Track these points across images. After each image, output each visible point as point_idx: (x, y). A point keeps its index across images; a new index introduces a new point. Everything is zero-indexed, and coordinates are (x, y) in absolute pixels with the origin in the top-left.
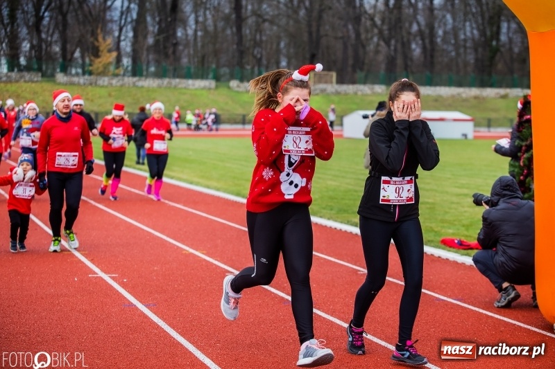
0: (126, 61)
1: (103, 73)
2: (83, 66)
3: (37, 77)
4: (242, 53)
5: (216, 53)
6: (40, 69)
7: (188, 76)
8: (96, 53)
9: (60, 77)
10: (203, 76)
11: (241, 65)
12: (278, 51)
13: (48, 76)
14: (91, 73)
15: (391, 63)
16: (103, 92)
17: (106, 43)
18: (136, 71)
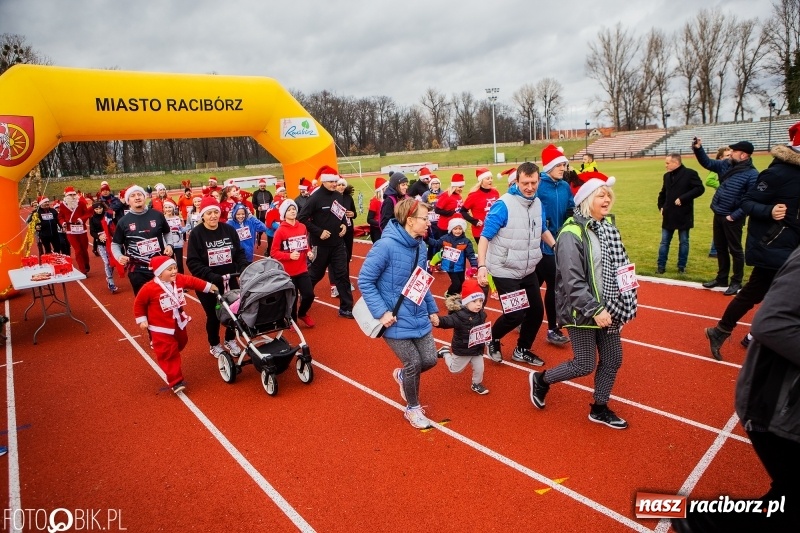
0: (120, 165)
1: (112, 173)
2: (100, 170)
3: (81, 178)
4: (174, 158)
5: (162, 158)
6: (80, 174)
7: (151, 170)
8: (106, 163)
9: (93, 176)
10: (158, 170)
11: (175, 162)
12: (190, 155)
13: (86, 177)
14: (105, 173)
15: (240, 156)
16: (114, 181)
17: (110, 158)
18: (127, 169)
